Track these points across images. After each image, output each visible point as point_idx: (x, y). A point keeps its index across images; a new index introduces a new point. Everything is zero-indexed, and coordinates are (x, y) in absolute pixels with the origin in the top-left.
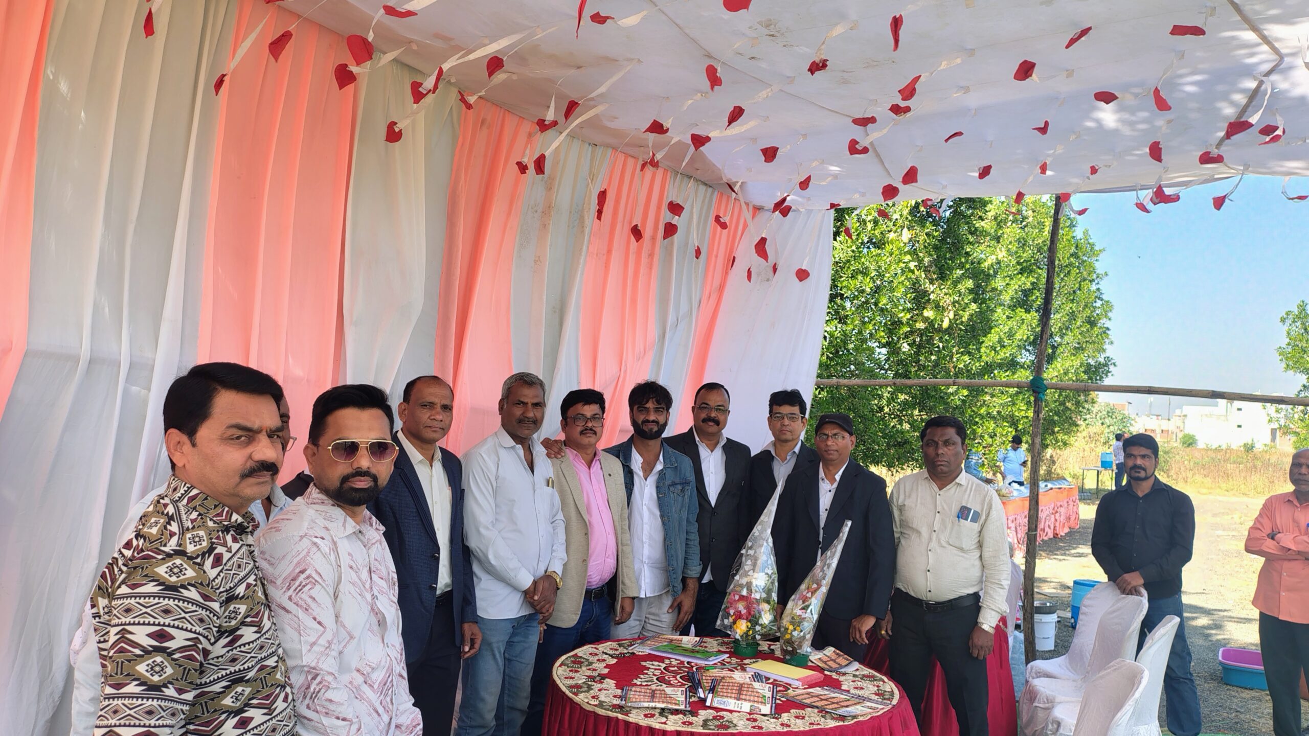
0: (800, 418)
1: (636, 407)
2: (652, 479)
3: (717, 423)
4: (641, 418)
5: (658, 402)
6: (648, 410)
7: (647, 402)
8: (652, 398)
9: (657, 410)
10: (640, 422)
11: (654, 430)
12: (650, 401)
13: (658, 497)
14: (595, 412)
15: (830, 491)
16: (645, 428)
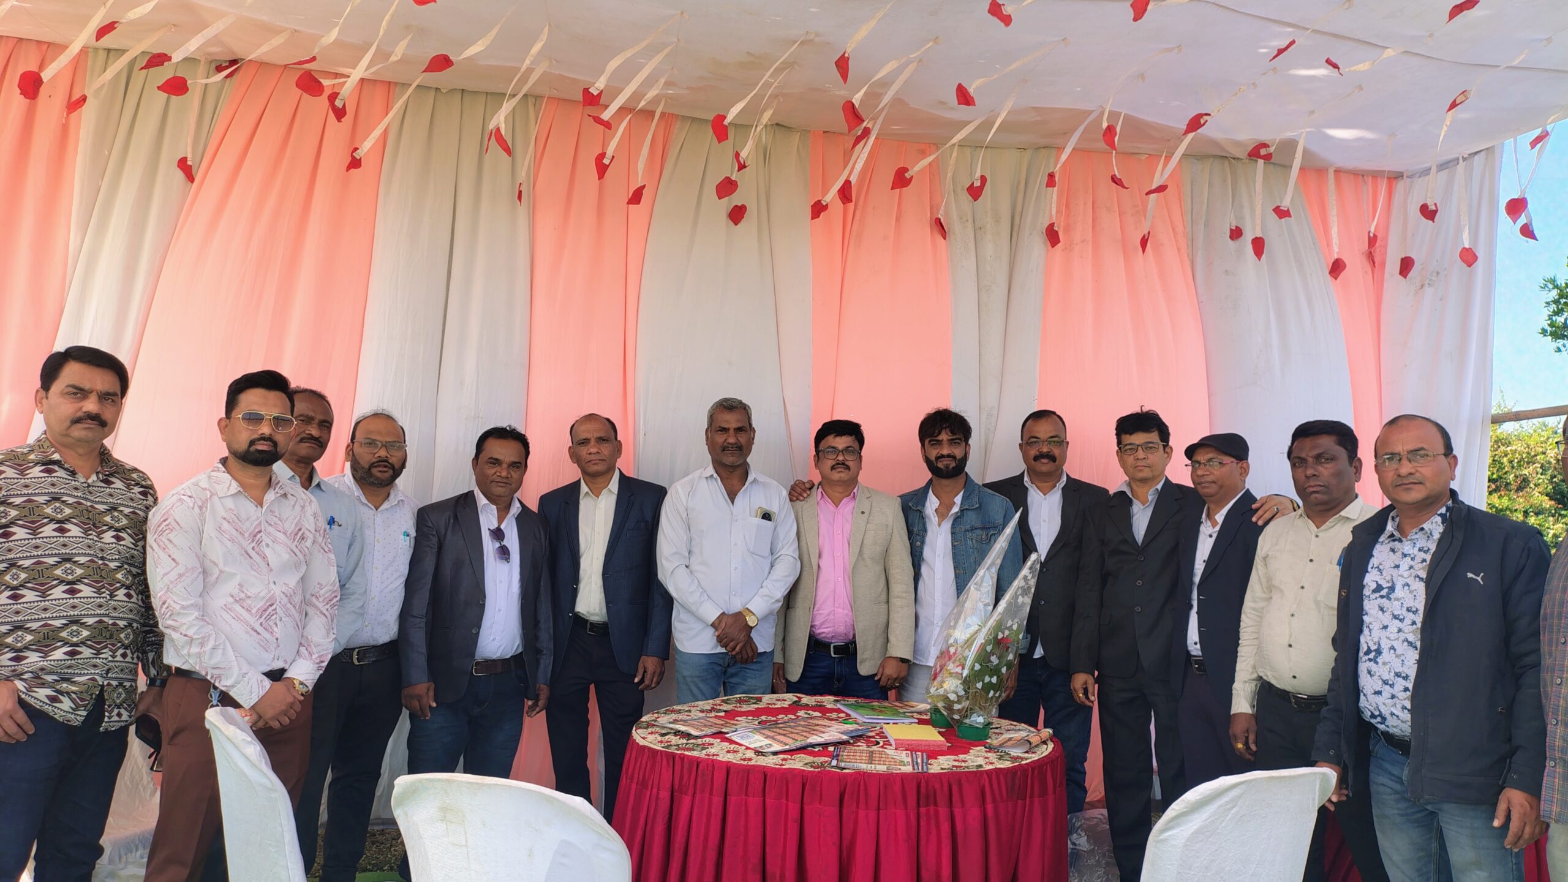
0: (1161, 448)
1: (927, 442)
2: (947, 525)
3: (1052, 458)
4: (933, 453)
5: (953, 433)
6: (940, 442)
7: (940, 433)
8: (945, 428)
9: (951, 442)
10: (933, 459)
11: (951, 467)
12: (943, 432)
13: (953, 546)
14: (848, 445)
15: (1211, 536)
16: (940, 465)
